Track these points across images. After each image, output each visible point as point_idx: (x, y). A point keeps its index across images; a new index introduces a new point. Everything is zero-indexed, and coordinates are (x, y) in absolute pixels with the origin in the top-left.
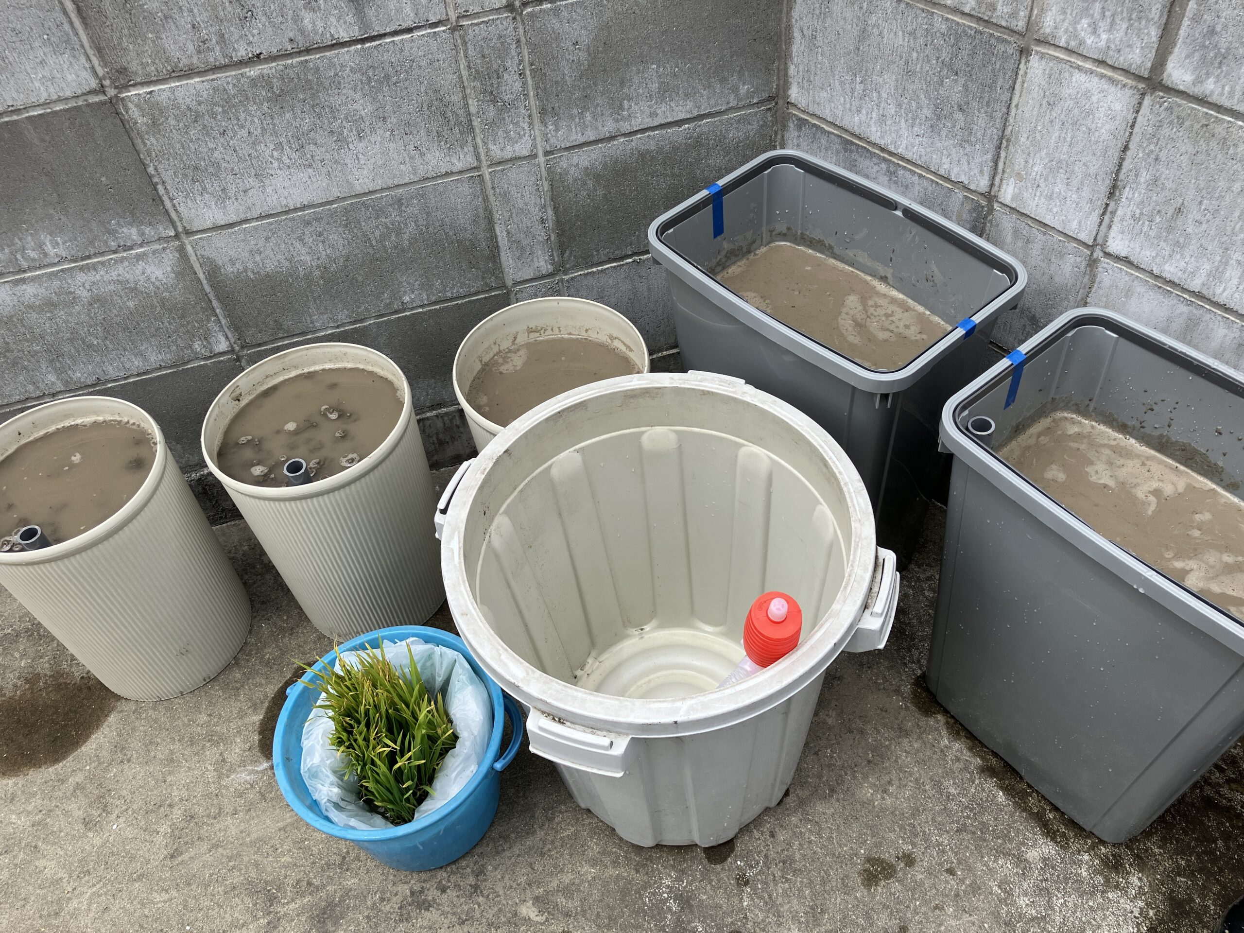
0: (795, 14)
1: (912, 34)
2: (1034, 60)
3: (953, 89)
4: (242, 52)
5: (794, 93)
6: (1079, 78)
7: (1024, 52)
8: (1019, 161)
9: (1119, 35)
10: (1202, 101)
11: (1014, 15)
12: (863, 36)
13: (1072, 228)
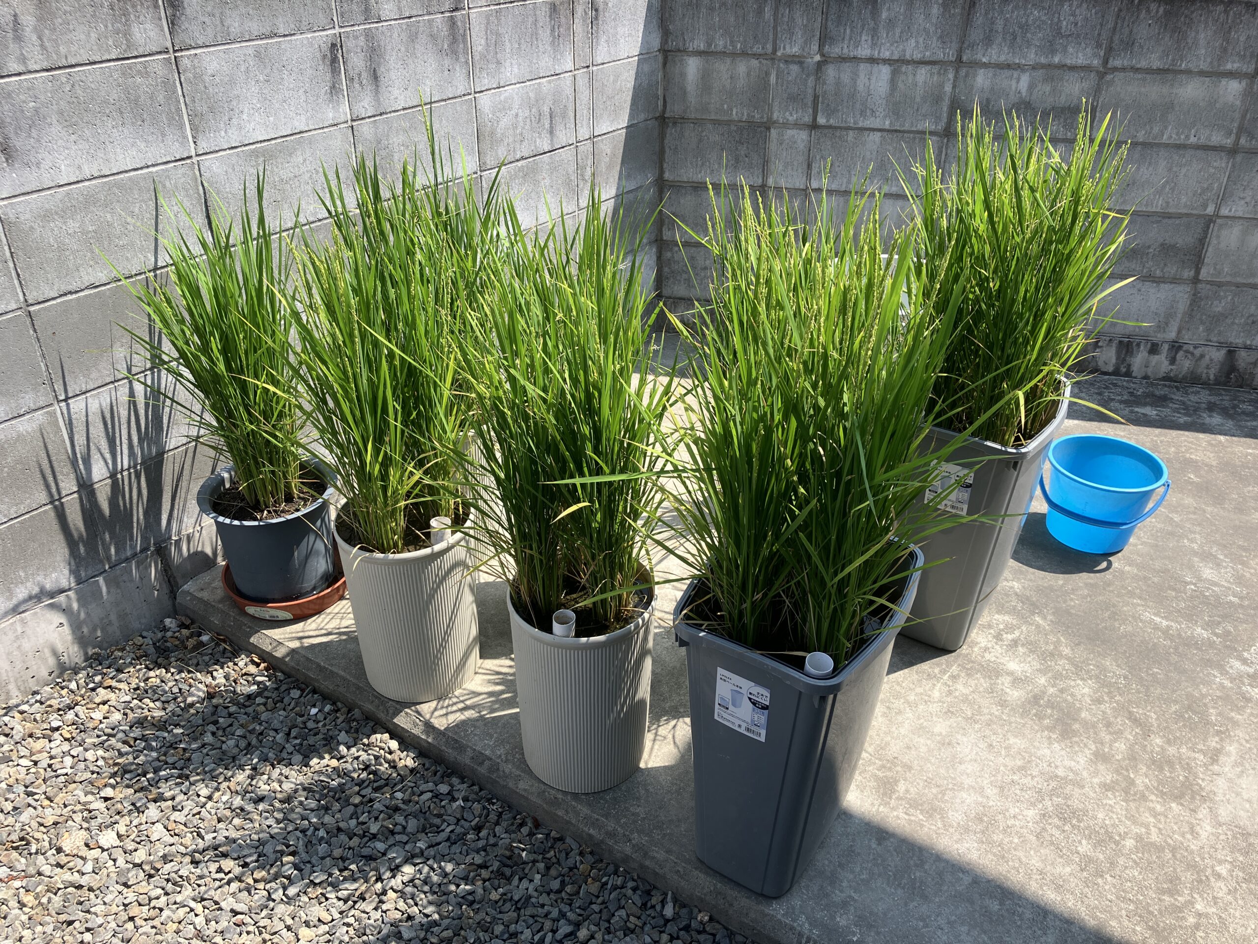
0: (666, 141)
1: (723, 134)
2: (772, 130)
3: (743, 150)
4: (518, 157)
5: (667, 176)
6: (789, 132)
7: (768, 129)
8: (773, 167)
9: (800, 114)
10: (830, 127)
11: (762, 117)
12: (700, 141)
13: (797, 185)
